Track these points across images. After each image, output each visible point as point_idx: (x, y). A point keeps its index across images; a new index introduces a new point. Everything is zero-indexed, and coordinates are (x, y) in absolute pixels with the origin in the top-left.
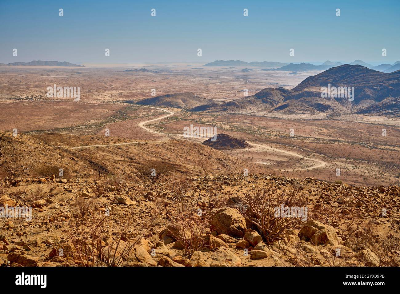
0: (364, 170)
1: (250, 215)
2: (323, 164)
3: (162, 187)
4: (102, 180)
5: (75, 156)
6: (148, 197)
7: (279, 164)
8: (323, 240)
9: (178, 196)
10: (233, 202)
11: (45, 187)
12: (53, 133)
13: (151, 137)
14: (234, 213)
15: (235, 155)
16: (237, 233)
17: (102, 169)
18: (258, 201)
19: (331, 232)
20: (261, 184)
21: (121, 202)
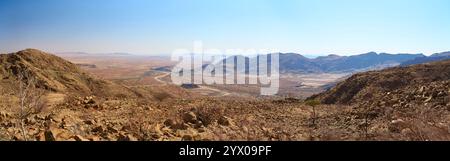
0: (244, 95)
1: (198, 114)
2: (227, 94)
3: (163, 103)
4: (140, 100)
5: (129, 90)
6: (158, 107)
7: (211, 94)
8: (227, 124)
9: (170, 107)
10: (192, 110)
11: (118, 102)
12: (121, 81)
13: (159, 83)
14: (192, 113)
15: (193, 91)
16: (193, 122)
17: (140, 96)
18: (201, 108)
19: (230, 120)
20: (203, 102)
21: (147, 109)
